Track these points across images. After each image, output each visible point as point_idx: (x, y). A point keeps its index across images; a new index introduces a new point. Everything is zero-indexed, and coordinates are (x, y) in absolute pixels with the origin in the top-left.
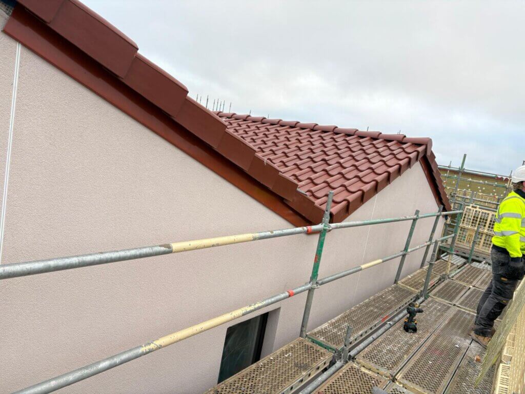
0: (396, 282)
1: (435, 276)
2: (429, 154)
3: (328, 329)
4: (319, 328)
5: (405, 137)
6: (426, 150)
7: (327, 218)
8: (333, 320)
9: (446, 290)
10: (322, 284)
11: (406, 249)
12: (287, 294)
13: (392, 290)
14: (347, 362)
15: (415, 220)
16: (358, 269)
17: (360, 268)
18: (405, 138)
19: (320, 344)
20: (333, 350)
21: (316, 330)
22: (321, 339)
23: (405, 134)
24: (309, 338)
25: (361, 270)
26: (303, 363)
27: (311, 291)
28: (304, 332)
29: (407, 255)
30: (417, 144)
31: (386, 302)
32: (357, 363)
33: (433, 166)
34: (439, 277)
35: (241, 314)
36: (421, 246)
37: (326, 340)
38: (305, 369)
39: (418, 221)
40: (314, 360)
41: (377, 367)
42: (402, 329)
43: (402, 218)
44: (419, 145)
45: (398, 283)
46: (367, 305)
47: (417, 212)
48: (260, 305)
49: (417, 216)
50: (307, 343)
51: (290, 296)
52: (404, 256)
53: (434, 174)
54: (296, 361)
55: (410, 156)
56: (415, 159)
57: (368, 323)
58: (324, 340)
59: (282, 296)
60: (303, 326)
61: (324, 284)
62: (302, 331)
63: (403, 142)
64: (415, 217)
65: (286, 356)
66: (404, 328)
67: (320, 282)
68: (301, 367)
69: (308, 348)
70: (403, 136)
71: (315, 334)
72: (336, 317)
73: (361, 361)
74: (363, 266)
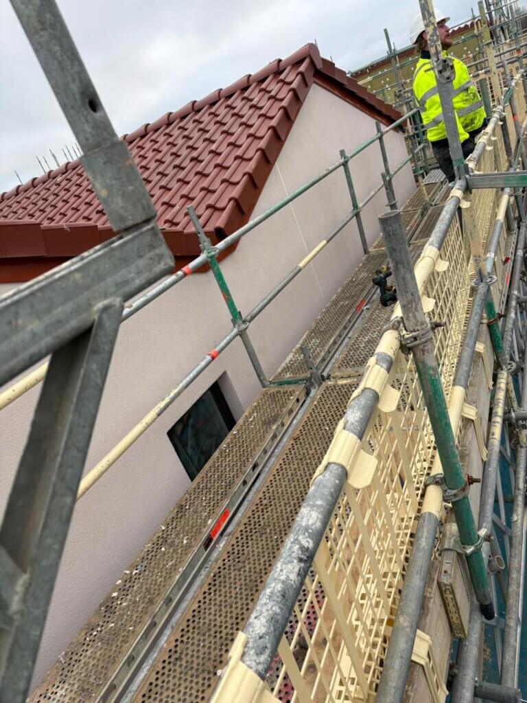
0: (366, 251)
1: (415, 214)
2: (319, 66)
3: (294, 359)
4: (283, 365)
5: (280, 61)
6: (312, 62)
7: (205, 242)
8: (298, 346)
9: (429, 224)
10: (252, 318)
11: (355, 206)
12: (209, 358)
13: (364, 264)
14: (321, 383)
15: (345, 164)
16: (296, 270)
17: (298, 268)
18: (281, 63)
19: (289, 383)
20: (304, 380)
21: (280, 370)
22: (288, 375)
23: (277, 58)
24: (275, 383)
25: (300, 270)
26: (271, 416)
27: (241, 334)
28: (264, 381)
29: (361, 213)
30: (297, 62)
31: (358, 284)
32: (334, 378)
33: (337, 78)
34: (419, 211)
35: (155, 416)
36: (377, 190)
37: (293, 374)
38: (275, 421)
39: (350, 164)
40: (283, 405)
41: (356, 369)
42: (380, 305)
43: (321, 174)
44: (300, 62)
45: (369, 252)
46: (335, 303)
47: (342, 153)
48: (176, 391)
49: (345, 158)
50: (272, 391)
51: (213, 358)
52: (357, 215)
53: (348, 87)
54: (263, 419)
55: (293, 86)
56: (303, 85)
57: (340, 323)
58: (291, 375)
59: (203, 364)
60: (259, 376)
61: (254, 317)
62: (261, 381)
63: (281, 69)
64: (342, 160)
65: (251, 420)
66: (382, 303)
67: (248, 318)
68: (270, 422)
69: (273, 396)
70: (276, 62)
71: (280, 374)
72: (299, 340)
73: (337, 374)
74: (301, 265)
